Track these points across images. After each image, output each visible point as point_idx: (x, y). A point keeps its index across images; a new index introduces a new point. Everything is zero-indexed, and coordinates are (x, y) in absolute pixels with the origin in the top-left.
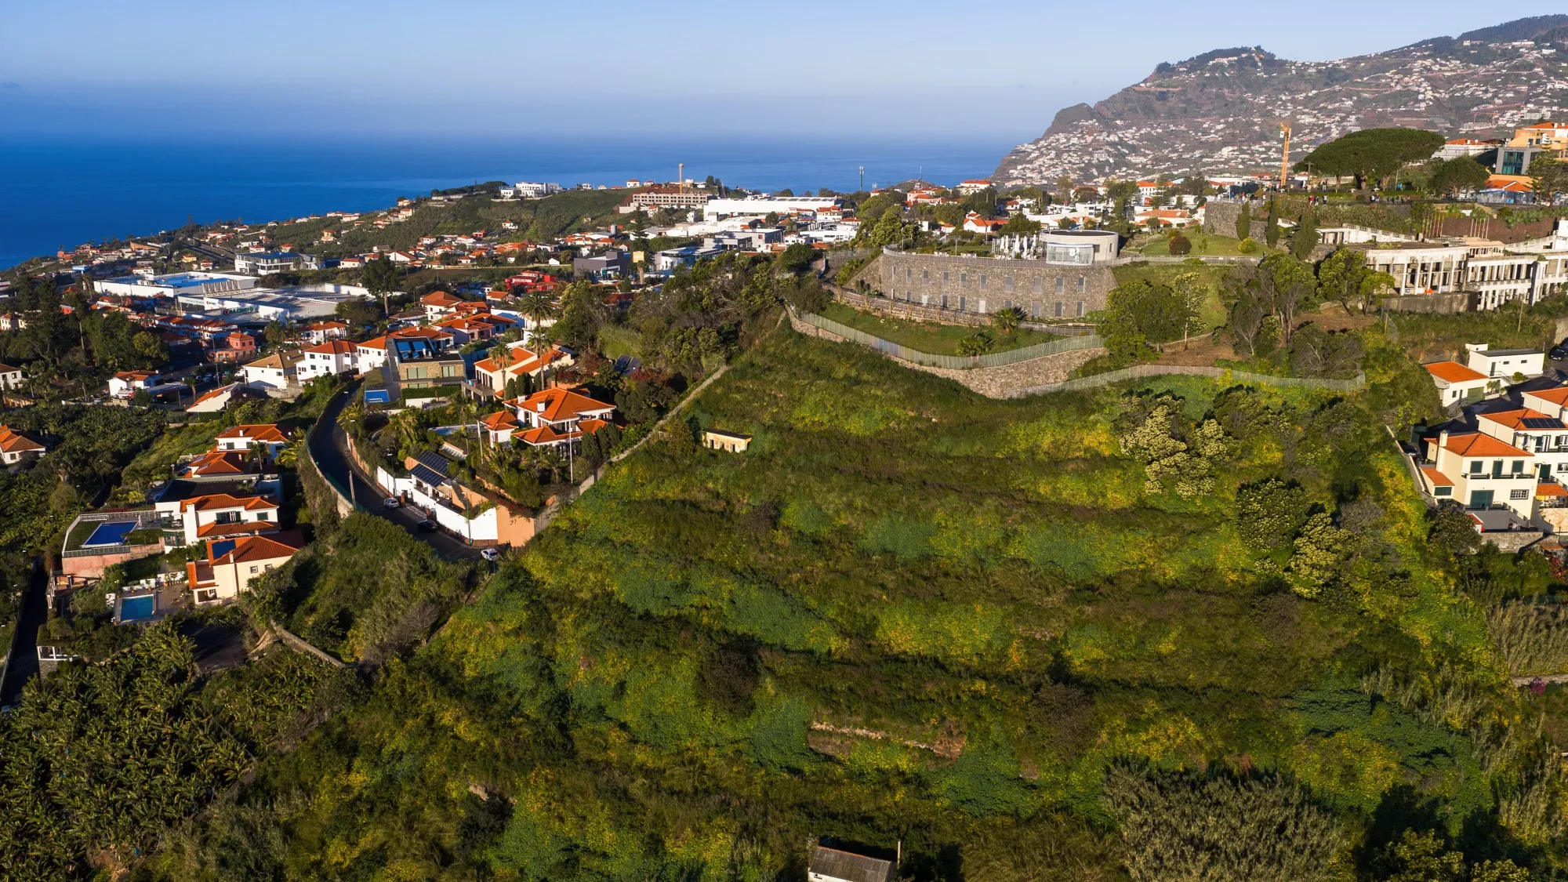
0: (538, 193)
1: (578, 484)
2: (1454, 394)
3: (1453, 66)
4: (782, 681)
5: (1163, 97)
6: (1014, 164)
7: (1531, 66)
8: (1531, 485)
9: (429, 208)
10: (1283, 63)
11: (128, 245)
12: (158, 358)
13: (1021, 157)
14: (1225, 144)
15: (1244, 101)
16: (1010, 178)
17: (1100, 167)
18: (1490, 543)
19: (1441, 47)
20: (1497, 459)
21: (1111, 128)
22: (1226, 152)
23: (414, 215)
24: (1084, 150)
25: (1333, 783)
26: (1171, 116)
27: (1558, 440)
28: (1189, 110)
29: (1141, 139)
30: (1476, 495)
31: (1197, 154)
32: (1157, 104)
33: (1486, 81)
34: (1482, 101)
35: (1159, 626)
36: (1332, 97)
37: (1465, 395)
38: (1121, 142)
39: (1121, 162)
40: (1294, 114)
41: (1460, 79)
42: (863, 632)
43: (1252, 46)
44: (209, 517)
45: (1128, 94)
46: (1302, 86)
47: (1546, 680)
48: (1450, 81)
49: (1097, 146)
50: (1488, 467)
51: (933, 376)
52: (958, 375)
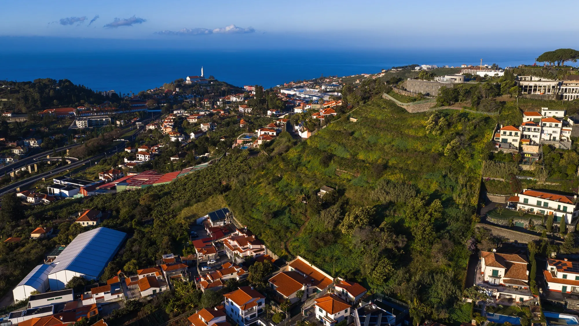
0: (428, 68)
1: (322, 127)
2: (528, 119)
4: (334, 162)
8: (518, 138)
9: (390, 73)
11: (303, 82)
12: (282, 107)
18: (501, 150)
20: (511, 131)
23: (385, 75)
25: (425, 189)
27: (535, 129)
30: (503, 139)
35: (409, 158)
37: (532, 120)
42: (354, 156)
44: (263, 133)
47: (492, 179)
50: (508, 132)
51: (402, 108)
52: (405, 107)
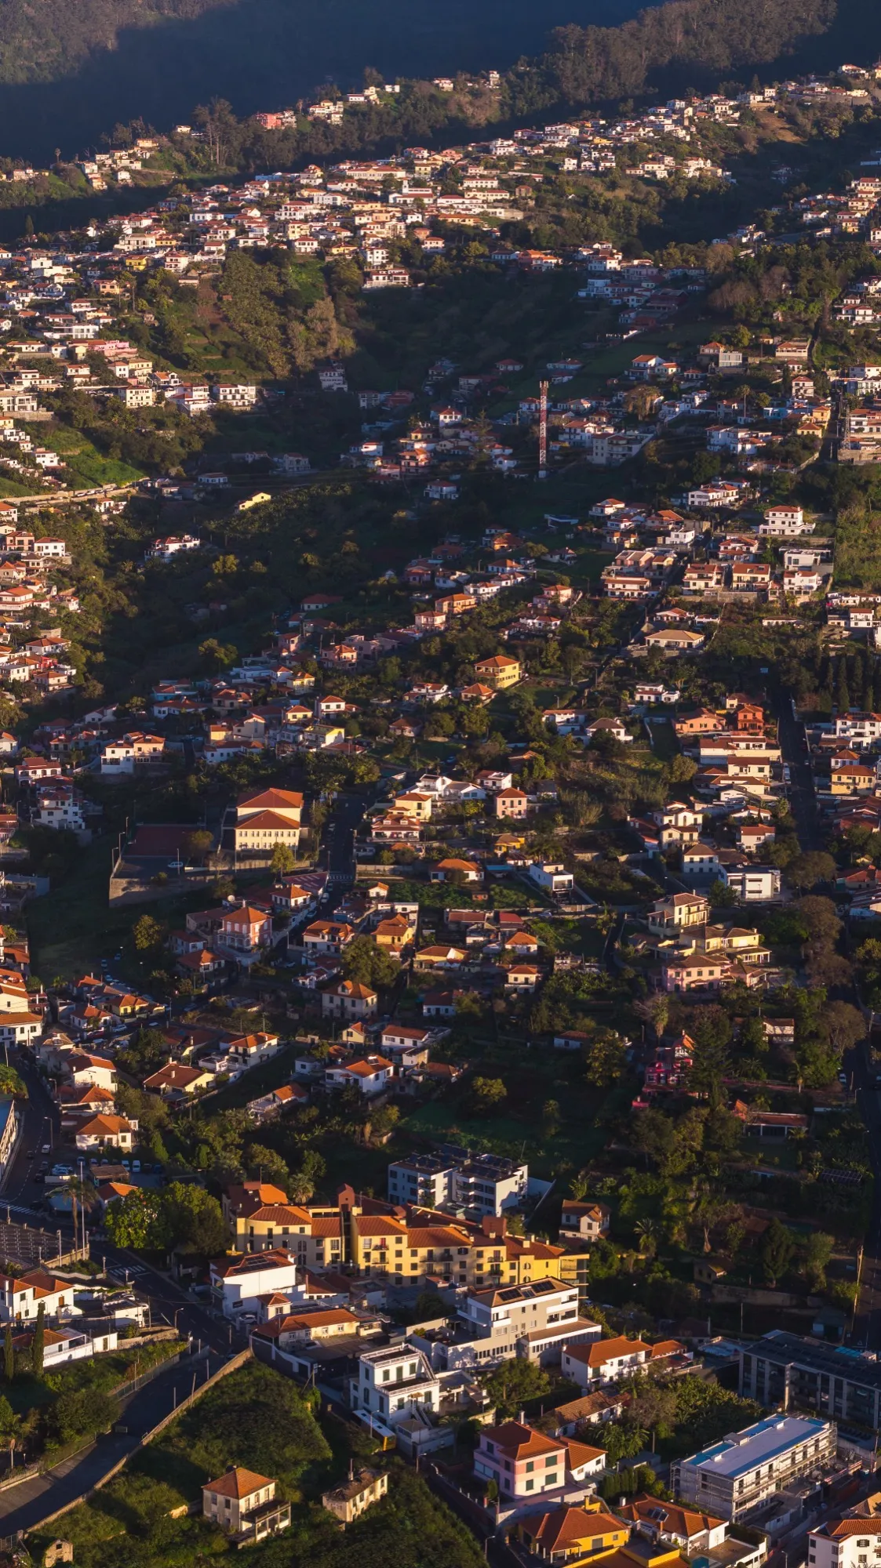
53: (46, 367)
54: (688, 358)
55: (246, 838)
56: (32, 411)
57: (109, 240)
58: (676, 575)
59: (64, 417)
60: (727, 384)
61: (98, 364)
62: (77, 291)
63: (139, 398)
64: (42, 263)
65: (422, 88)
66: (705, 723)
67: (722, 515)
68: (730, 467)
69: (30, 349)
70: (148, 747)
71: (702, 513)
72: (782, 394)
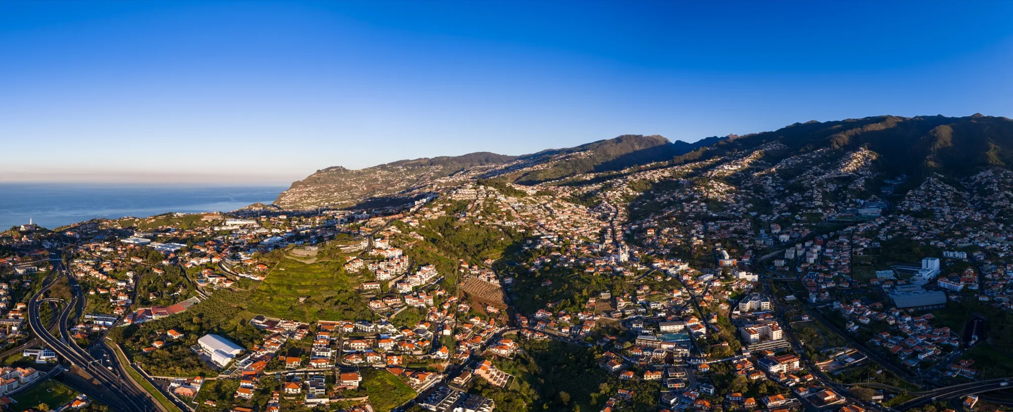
3: (386, 172)
5: (319, 179)
6: (282, 196)
7: (402, 173)
10: (347, 170)
13: (284, 195)
14: (335, 192)
15: (339, 180)
16: (281, 201)
17: (305, 197)
19: (383, 167)
21: (306, 187)
22: (335, 194)
24: (300, 193)
26: (321, 183)
28: (325, 182)
29: (316, 189)
31: (329, 194)
32: (318, 181)
33: (393, 176)
34: (392, 181)
36: (359, 180)
38: (309, 191)
39: (310, 196)
40: (351, 184)
41: (388, 176)
43: (340, 166)
45: (310, 177)
46: (353, 176)
48: (385, 176)
49: (303, 192)
53: (621, 191)
54: (691, 189)
55: (648, 233)
56: (620, 195)
57: (626, 178)
58: (691, 209)
59: (623, 196)
60: (695, 191)
61: (626, 190)
62: (623, 183)
63: (631, 194)
64: (619, 180)
65: (659, 163)
66: (695, 223)
67: (696, 204)
68: (696, 199)
69: (619, 189)
70: (637, 226)
71: (693, 203)
72: (702, 192)
